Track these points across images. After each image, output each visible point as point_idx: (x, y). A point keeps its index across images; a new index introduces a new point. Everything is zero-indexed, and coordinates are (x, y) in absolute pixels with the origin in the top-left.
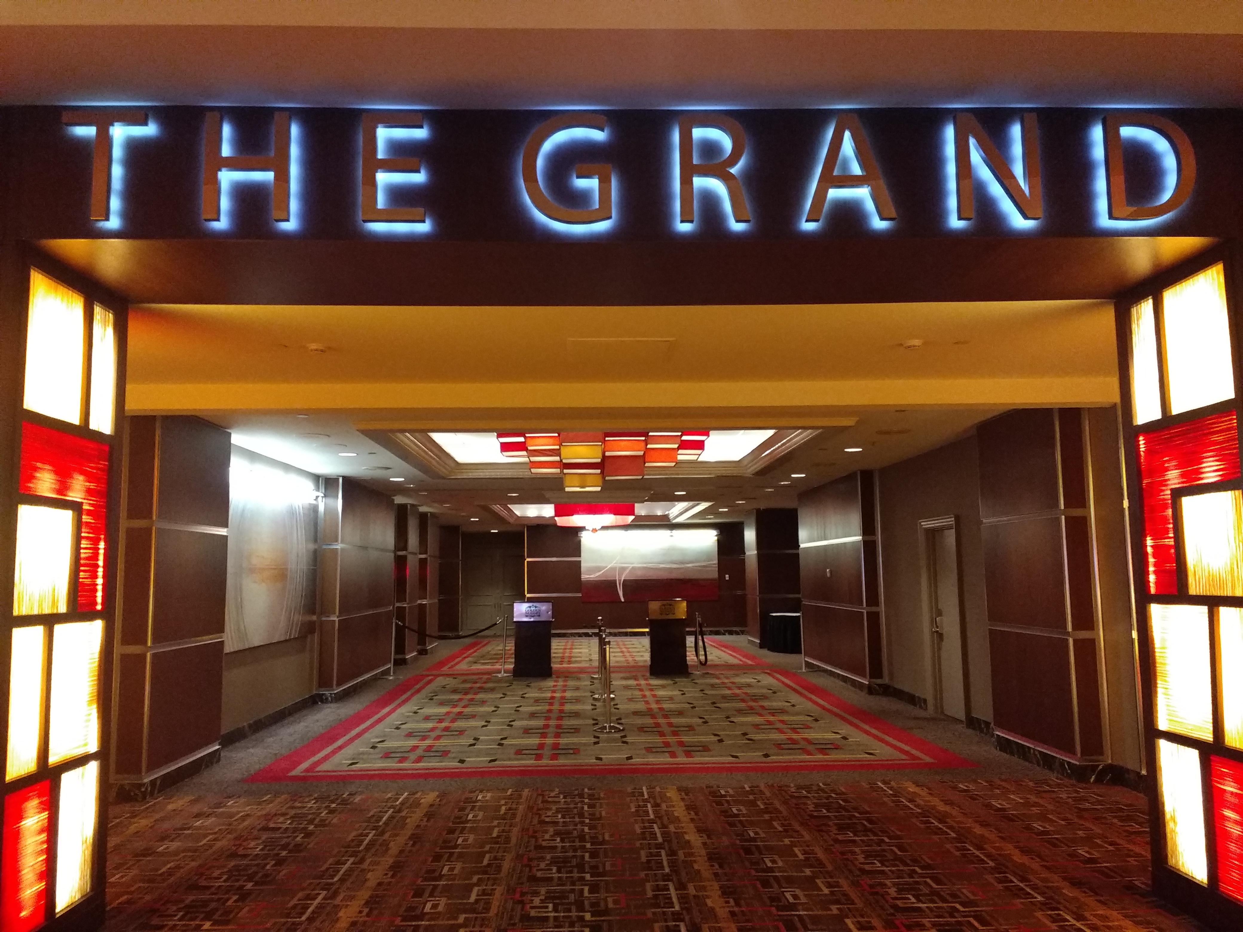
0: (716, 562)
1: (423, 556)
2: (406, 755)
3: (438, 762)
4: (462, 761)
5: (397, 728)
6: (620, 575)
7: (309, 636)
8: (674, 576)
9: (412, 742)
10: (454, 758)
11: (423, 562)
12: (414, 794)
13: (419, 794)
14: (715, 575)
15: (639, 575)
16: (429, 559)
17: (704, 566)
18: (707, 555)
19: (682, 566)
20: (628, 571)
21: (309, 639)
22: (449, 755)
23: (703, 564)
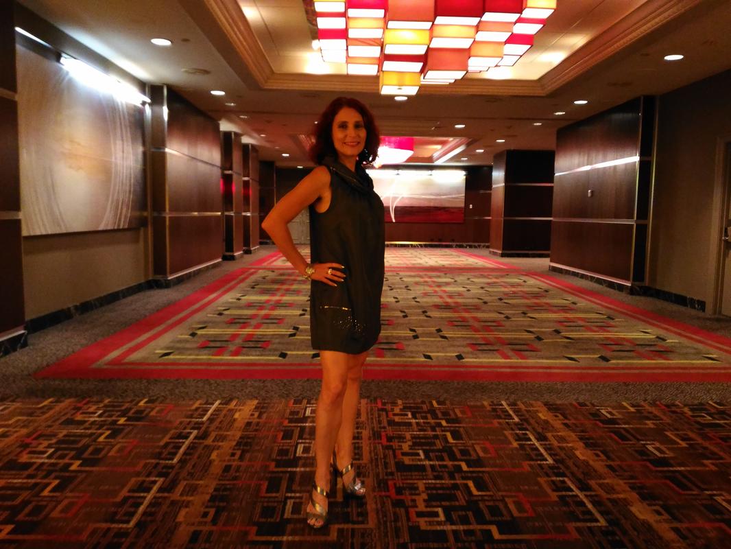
0: (464, 195)
1: (246, 179)
2: (224, 344)
3: (258, 355)
4: (283, 355)
5: (220, 314)
6: (393, 202)
7: (142, 229)
8: (432, 204)
9: (231, 331)
10: (275, 350)
11: (246, 184)
12: (227, 403)
13: (234, 403)
14: (462, 205)
15: (407, 203)
16: (251, 181)
17: (455, 198)
18: (456, 190)
19: (439, 197)
20: (398, 200)
21: (142, 233)
22: (270, 347)
23: (454, 196)
